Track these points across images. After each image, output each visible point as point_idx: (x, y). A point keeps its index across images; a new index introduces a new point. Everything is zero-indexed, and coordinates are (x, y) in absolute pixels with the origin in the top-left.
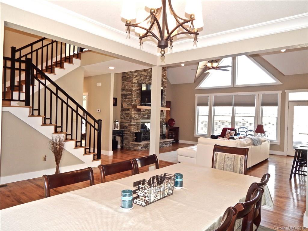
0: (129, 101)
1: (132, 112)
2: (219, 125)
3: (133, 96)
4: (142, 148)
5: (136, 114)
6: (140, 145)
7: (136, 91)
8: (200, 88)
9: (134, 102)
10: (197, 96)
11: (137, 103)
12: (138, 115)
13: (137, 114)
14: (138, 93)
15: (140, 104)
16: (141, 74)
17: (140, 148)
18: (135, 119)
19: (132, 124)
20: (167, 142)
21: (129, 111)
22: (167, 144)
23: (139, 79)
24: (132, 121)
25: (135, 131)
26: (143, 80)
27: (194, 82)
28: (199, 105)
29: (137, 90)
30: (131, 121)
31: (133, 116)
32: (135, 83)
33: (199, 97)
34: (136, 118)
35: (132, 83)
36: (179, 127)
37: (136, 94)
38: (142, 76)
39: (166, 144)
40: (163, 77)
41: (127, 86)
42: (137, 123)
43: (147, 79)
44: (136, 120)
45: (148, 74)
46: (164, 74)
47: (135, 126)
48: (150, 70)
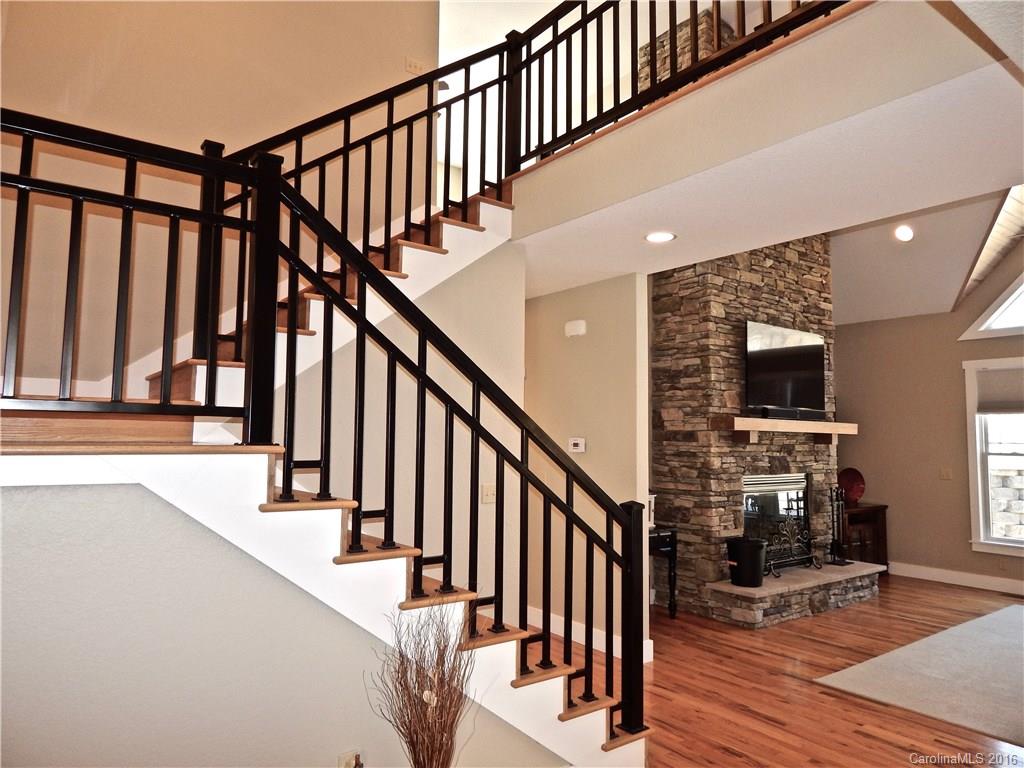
1: (709, 446)
3: (713, 377)
4: (766, 614)
5: (725, 454)
6: (762, 600)
7: (723, 354)
8: (988, 331)
9: (716, 402)
10: (971, 367)
11: (729, 404)
12: (732, 460)
13: (731, 454)
14: (731, 361)
15: (738, 412)
16: (739, 282)
17: (759, 615)
18: (724, 476)
19: (712, 499)
20: (861, 578)
21: (694, 444)
22: (862, 587)
23: (734, 304)
24: (713, 488)
25: (725, 534)
26: (749, 306)
27: (953, 311)
28: (986, 407)
29: (726, 348)
30: (706, 488)
31: (716, 463)
32: (717, 320)
33: (983, 374)
34: (725, 471)
35: (706, 320)
36: (886, 507)
37: (723, 368)
38: (742, 291)
39: (857, 589)
40: (820, 292)
41: (678, 336)
42: (731, 493)
43: (761, 303)
44: (729, 481)
45: (763, 281)
46: (820, 280)
47: (722, 510)
48: (769, 263)
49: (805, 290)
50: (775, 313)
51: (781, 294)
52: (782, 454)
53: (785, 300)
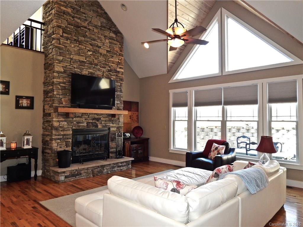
0: (50, 101)
1: (53, 118)
2: (216, 132)
3: (55, 93)
4: (66, 177)
5: (62, 121)
6: (64, 172)
7: (61, 85)
8: (176, 80)
9: (56, 102)
10: (171, 92)
11: (64, 103)
12: (66, 123)
13: (65, 121)
14: (66, 88)
15: (70, 106)
16: (72, 59)
17: (62, 178)
18: (61, 129)
19: (53, 137)
20: (121, 163)
22: (122, 166)
23: (68, 67)
24: (54, 133)
25: (59, 149)
26: (77, 68)
27: (168, 73)
28: (175, 105)
29: (63, 83)
30: (52, 133)
31: (56, 124)
32: (58, 72)
33: (174, 94)
34: (61, 127)
35: (54, 72)
36: (149, 139)
37: (62, 90)
38: (73, 62)
39: (119, 167)
40: (118, 65)
42: (64, 135)
43: (84, 67)
44: (64, 130)
45: (86, 59)
46: (118, 61)
47: (59, 141)
48: (90, 53)
49: (109, 64)
50: (93, 71)
51: (96, 65)
52: (94, 121)
53: (99, 67)
